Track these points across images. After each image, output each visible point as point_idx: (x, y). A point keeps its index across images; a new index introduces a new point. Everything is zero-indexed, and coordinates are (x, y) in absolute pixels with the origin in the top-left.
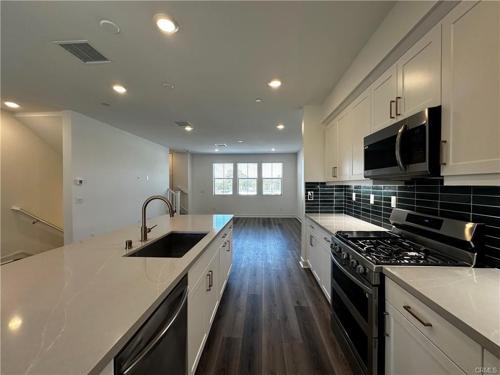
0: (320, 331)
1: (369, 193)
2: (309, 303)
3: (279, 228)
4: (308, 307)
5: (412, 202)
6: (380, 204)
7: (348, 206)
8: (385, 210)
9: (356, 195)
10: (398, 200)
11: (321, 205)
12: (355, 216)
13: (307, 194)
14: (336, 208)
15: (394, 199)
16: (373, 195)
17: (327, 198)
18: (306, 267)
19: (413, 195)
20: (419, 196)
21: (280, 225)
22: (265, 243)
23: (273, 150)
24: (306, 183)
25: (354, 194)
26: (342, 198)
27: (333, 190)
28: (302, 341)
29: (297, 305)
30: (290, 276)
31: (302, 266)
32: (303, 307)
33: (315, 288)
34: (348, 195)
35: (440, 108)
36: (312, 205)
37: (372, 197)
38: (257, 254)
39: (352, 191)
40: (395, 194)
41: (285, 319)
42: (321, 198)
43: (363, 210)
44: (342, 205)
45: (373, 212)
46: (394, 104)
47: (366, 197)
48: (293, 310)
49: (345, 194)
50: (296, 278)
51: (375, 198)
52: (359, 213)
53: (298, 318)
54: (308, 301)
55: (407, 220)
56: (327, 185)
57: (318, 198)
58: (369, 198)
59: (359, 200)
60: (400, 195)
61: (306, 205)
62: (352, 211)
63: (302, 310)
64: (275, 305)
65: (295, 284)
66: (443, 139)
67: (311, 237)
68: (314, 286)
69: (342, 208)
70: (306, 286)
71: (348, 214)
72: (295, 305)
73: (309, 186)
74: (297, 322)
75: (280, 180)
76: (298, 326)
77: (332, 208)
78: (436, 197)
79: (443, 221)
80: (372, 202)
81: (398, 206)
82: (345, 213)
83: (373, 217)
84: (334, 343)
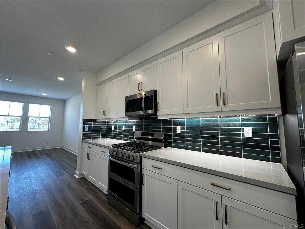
0: (102, 208)
1: (122, 125)
2: (90, 197)
3: (47, 157)
4: (90, 200)
5: (142, 128)
6: (128, 130)
7: (109, 133)
8: (130, 132)
9: (114, 127)
10: (136, 127)
11: (93, 133)
12: (113, 138)
13: (84, 127)
14: (101, 135)
15: (134, 127)
16: (124, 126)
17: (97, 129)
18: (81, 177)
19: (142, 125)
20: (144, 125)
21: (47, 154)
22: (37, 170)
23: (45, 94)
24: (84, 119)
25: (113, 126)
26: (105, 129)
27: (100, 124)
28: (93, 220)
29: (82, 202)
30: (70, 186)
31: (78, 177)
32: (87, 201)
33: (91, 187)
34: (109, 127)
35: (157, 90)
36: (87, 134)
37: (124, 127)
38: (30, 181)
39: (112, 125)
40: (135, 125)
41: (76, 214)
42: (93, 129)
43: (119, 134)
44: (105, 133)
45: (124, 134)
46: (140, 85)
47: (120, 127)
48: (80, 206)
49: (107, 127)
50: (75, 186)
51: (125, 127)
52: (116, 136)
53: (85, 209)
54: (89, 196)
55: (142, 135)
56: (97, 121)
57: (91, 129)
58: (122, 127)
59: (116, 129)
60: (137, 125)
61: (83, 134)
62: (111, 135)
63: (86, 203)
64: (64, 210)
65: (76, 190)
66: (157, 102)
67: (88, 154)
68: (90, 186)
69: (105, 135)
70: (84, 188)
71: (109, 138)
72: (81, 202)
73: (85, 121)
74: (86, 212)
75: (48, 119)
76: (87, 213)
77: (99, 135)
78: (151, 125)
79: (154, 133)
80: (123, 129)
81: (136, 130)
82: (107, 137)
83: (124, 137)
84: (112, 210)
